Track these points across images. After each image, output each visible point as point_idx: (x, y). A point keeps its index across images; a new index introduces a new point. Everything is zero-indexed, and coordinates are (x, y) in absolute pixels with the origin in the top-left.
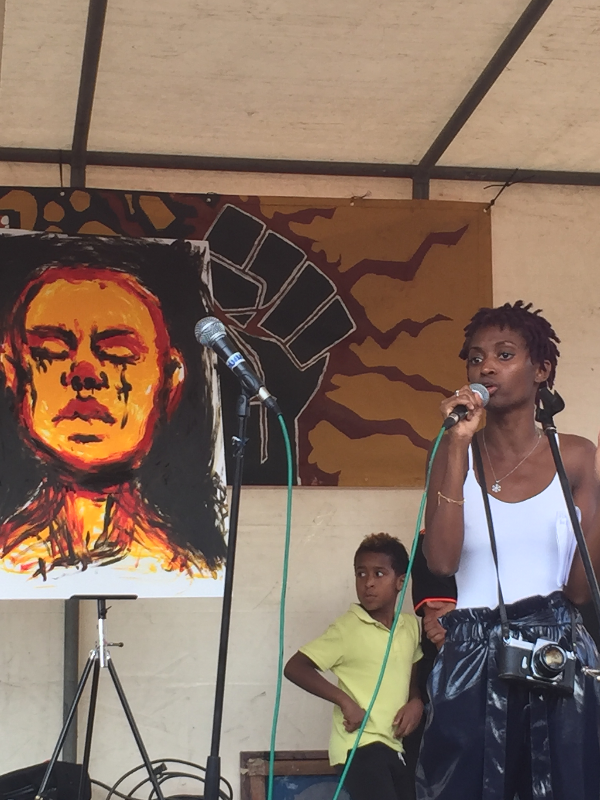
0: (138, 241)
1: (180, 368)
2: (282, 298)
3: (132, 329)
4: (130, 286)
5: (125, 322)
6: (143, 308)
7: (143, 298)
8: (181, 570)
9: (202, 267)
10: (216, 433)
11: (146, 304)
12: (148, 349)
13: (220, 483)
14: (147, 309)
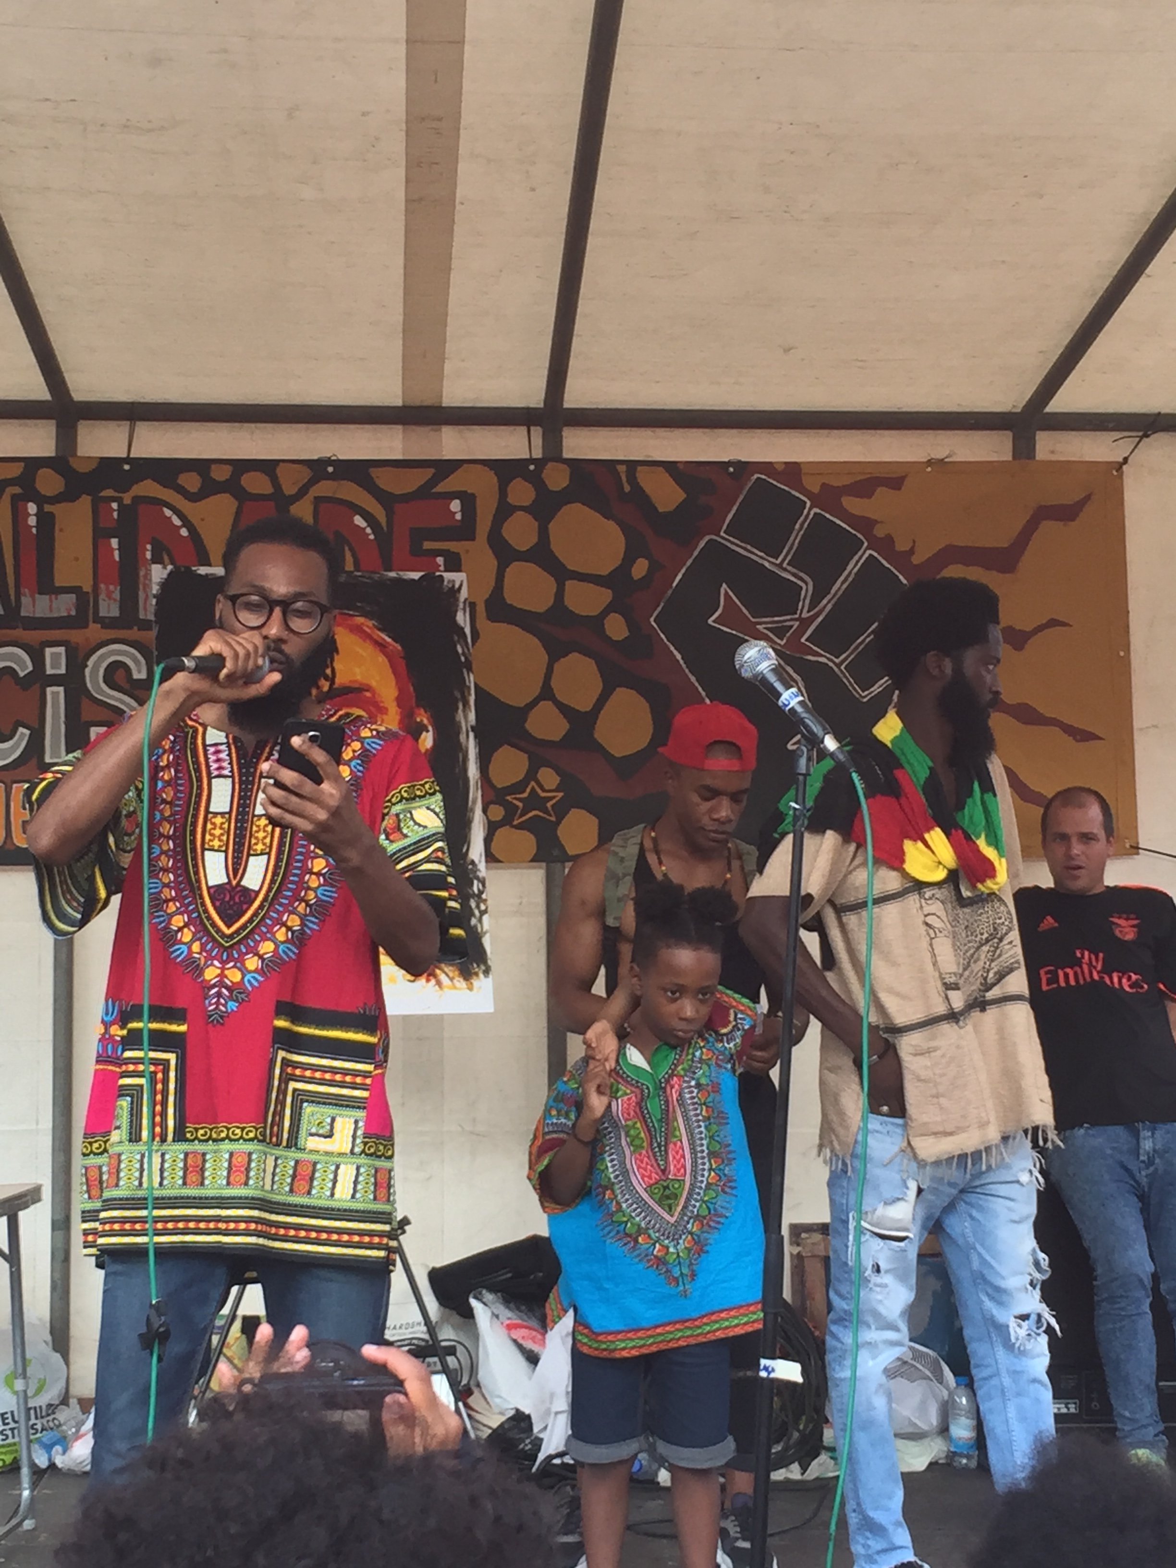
0: (376, 577)
1: (428, 731)
2: (833, 602)
3: (367, 685)
4: (365, 632)
5: (359, 677)
6: (382, 659)
7: (381, 646)
8: (428, 980)
9: (457, 606)
10: (472, 810)
11: (386, 655)
12: (387, 709)
13: (478, 873)
14: (386, 660)
